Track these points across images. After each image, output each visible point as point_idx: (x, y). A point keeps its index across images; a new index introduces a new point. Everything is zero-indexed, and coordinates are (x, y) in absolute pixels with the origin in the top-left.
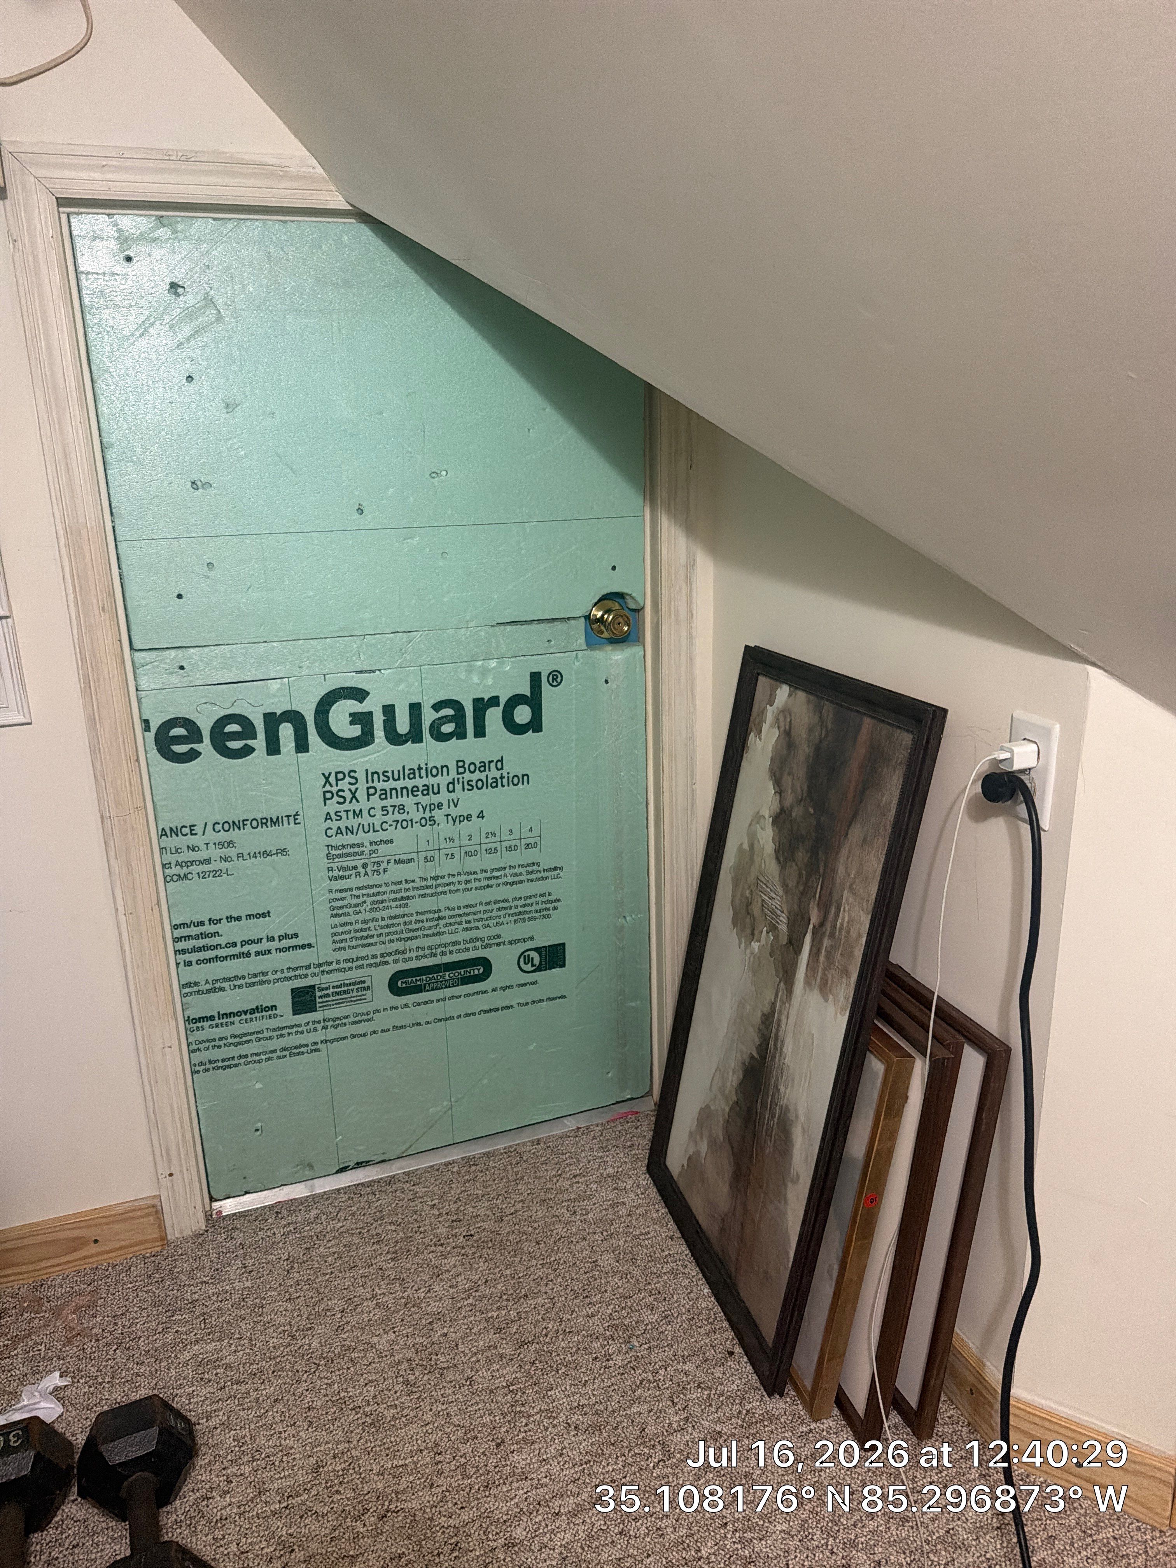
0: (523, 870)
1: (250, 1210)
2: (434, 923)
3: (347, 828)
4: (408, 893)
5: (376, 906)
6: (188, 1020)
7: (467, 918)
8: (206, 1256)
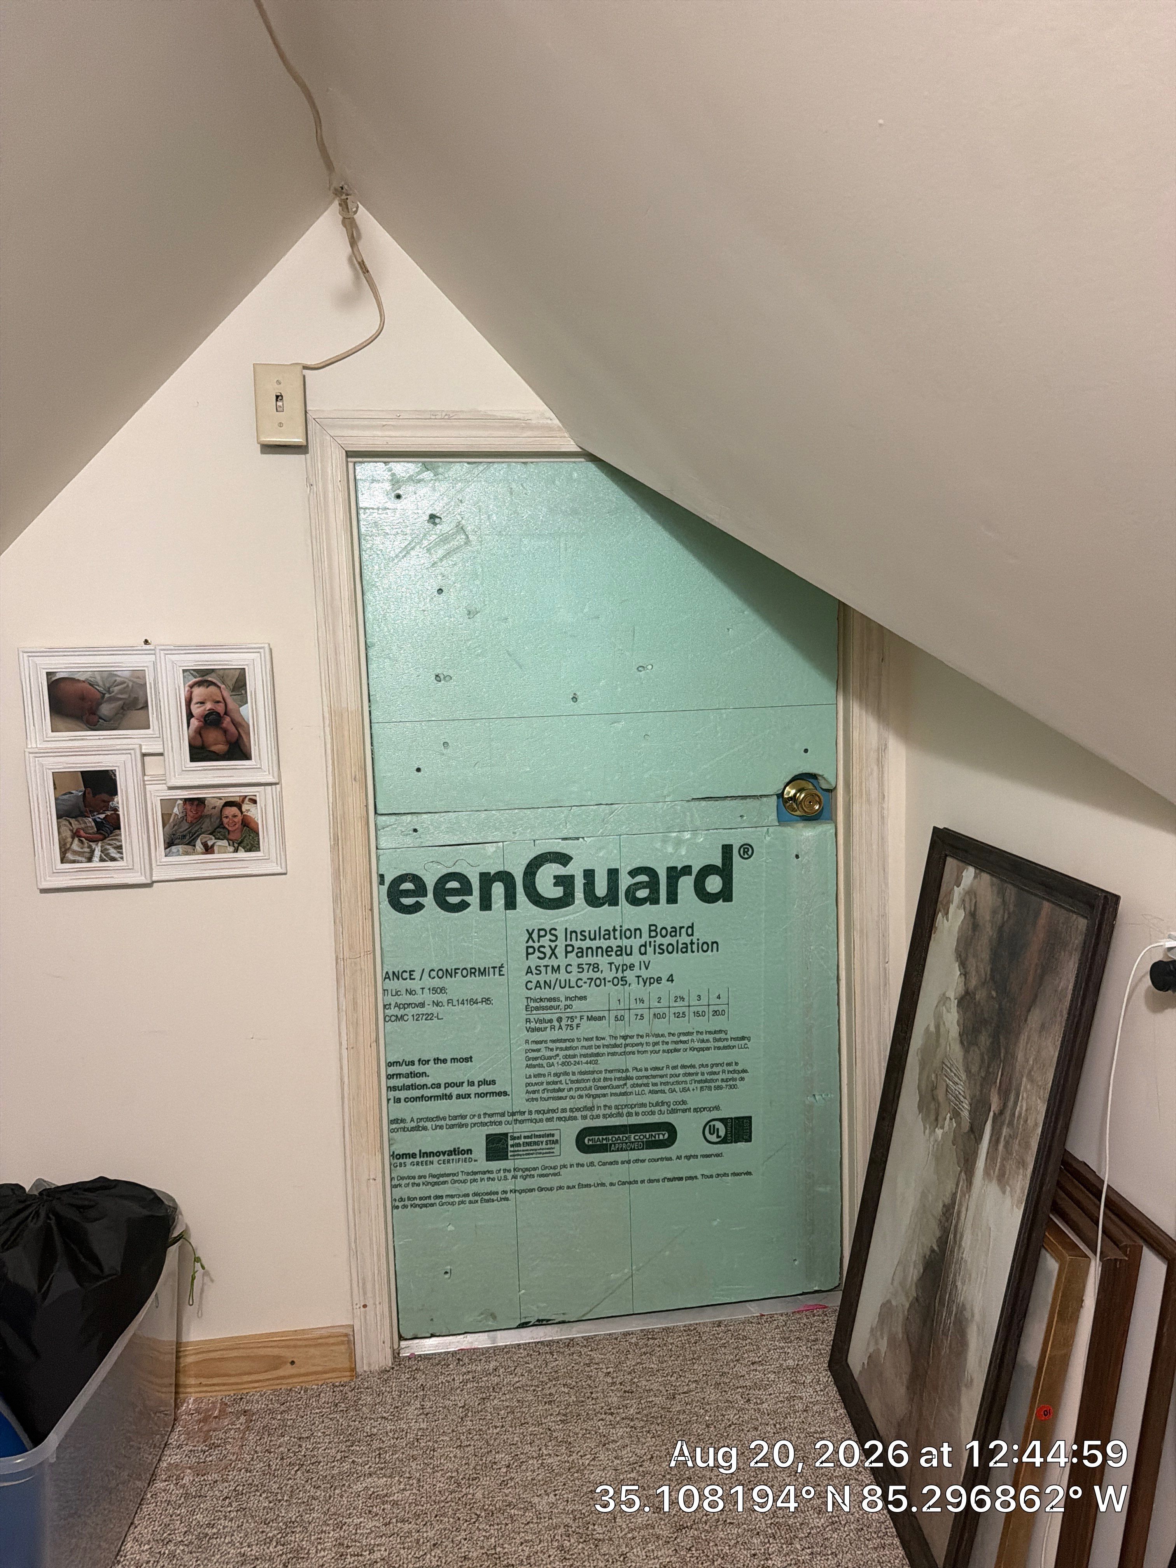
0: (711, 1037)
1: (435, 1354)
2: (622, 1082)
3: (545, 982)
4: (598, 1050)
5: (568, 1060)
6: (393, 1155)
7: (654, 1081)
8: (389, 1392)
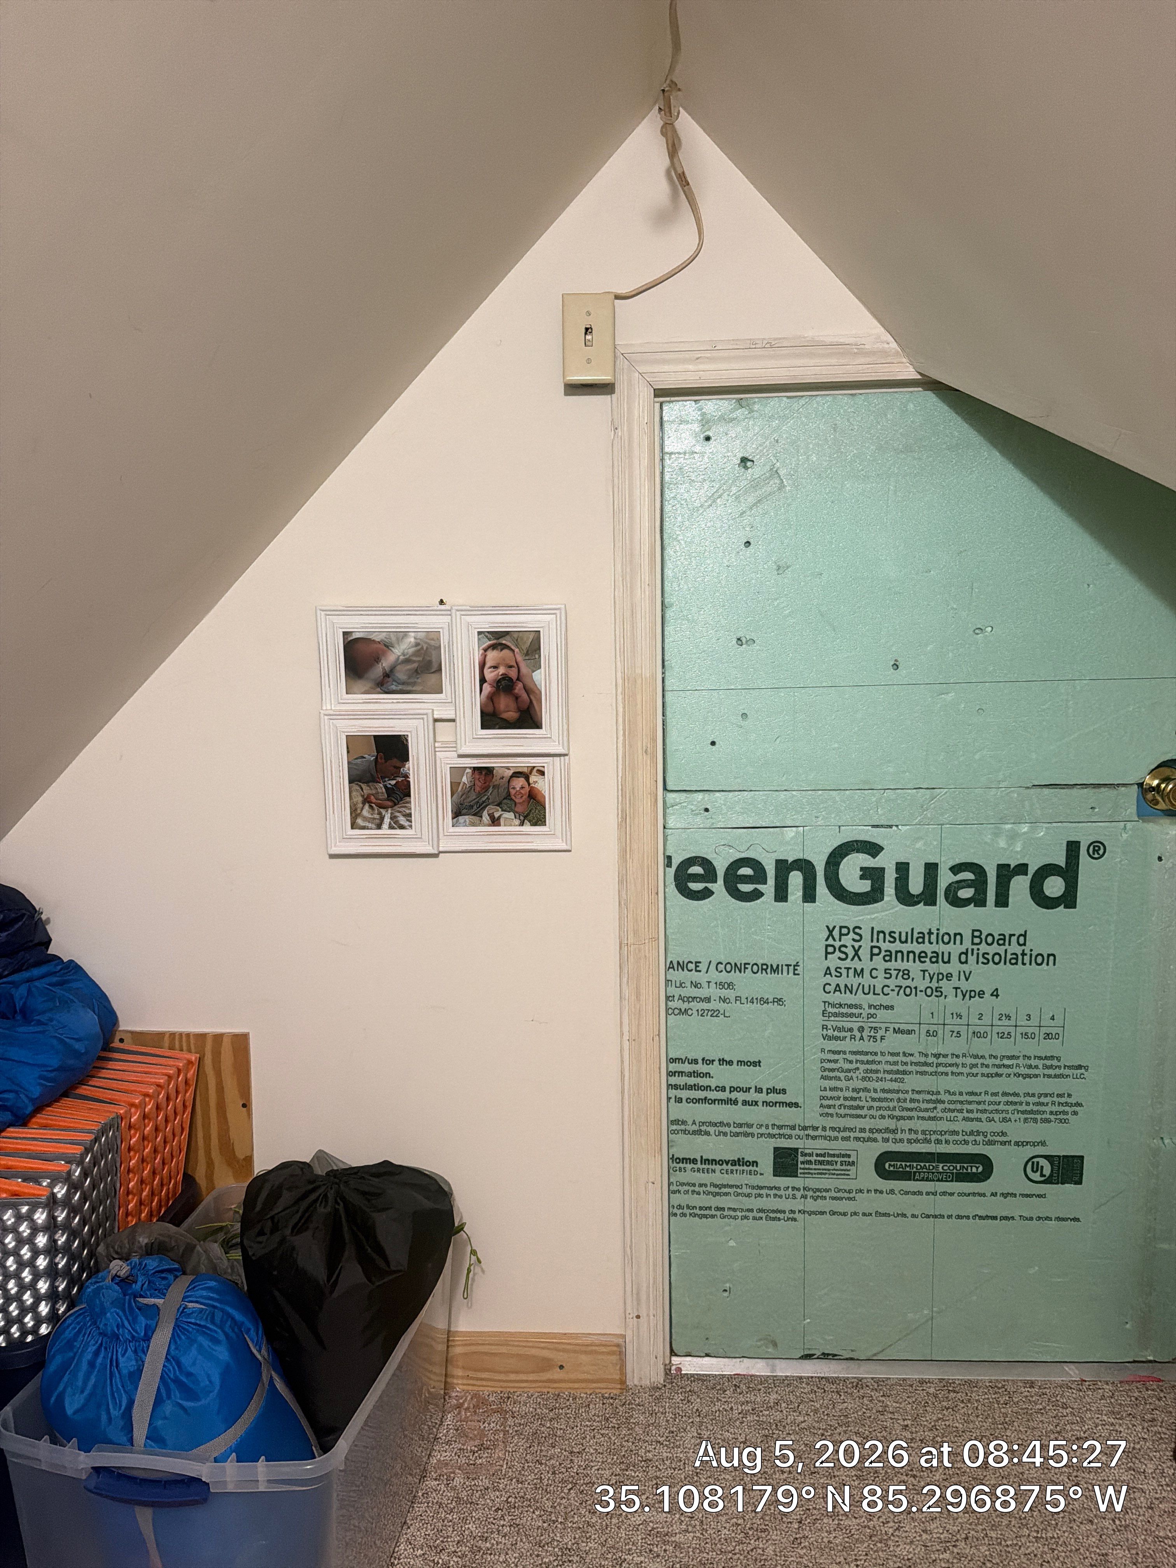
0: (1040, 1063)
1: (709, 1375)
2: (931, 1106)
3: (846, 986)
4: (905, 1067)
5: (869, 1075)
6: (672, 1159)
7: (970, 1107)
8: (662, 1413)
